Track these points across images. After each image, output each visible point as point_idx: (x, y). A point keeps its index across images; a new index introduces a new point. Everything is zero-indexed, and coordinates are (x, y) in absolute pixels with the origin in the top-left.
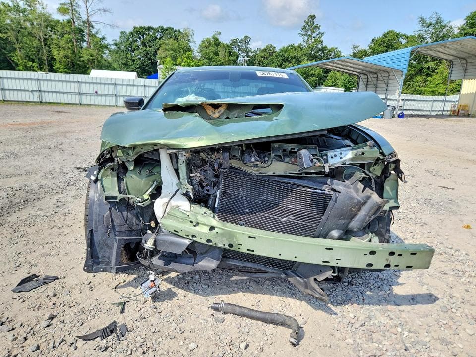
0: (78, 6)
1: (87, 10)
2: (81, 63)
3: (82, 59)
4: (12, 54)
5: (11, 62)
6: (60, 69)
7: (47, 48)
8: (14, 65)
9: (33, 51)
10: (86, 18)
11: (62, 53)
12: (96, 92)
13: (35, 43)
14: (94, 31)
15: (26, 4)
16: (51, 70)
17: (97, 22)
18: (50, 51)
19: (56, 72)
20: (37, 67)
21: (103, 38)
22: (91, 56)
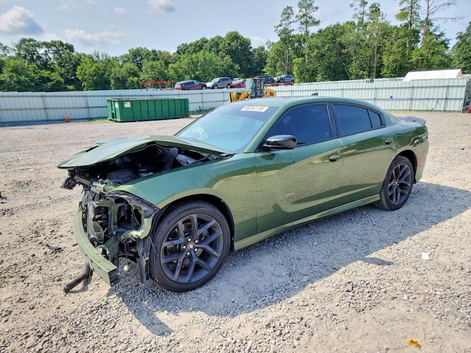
0: (419, 7)
1: (428, 8)
2: (408, 66)
3: (410, 61)
4: (349, 66)
5: (347, 72)
6: (386, 74)
7: (379, 55)
8: (349, 75)
9: (365, 61)
10: (426, 17)
11: (391, 58)
12: (392, 97)
13: (369, 53)
14: (432, 29)
15: (371, 18)
16: (379, 76)
17: (437, 19)
18: (381, 58)
19: (382, 77)
20: (366, 75)
21: (442, 34)
22: (421, 56)
